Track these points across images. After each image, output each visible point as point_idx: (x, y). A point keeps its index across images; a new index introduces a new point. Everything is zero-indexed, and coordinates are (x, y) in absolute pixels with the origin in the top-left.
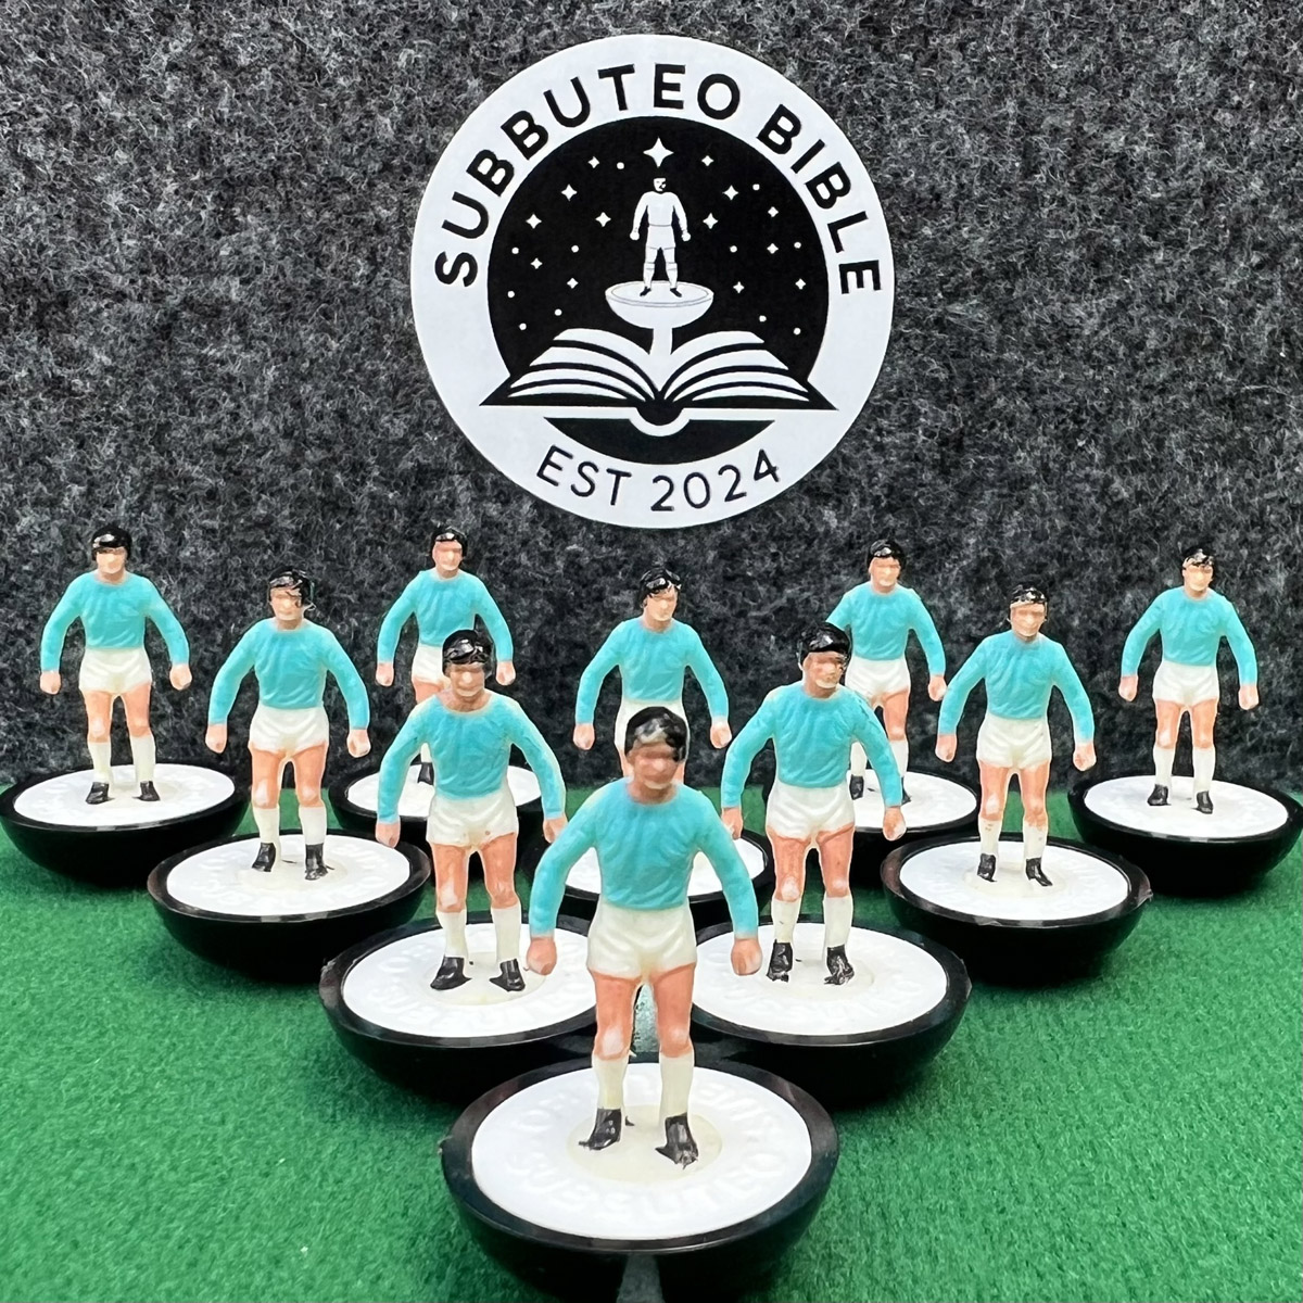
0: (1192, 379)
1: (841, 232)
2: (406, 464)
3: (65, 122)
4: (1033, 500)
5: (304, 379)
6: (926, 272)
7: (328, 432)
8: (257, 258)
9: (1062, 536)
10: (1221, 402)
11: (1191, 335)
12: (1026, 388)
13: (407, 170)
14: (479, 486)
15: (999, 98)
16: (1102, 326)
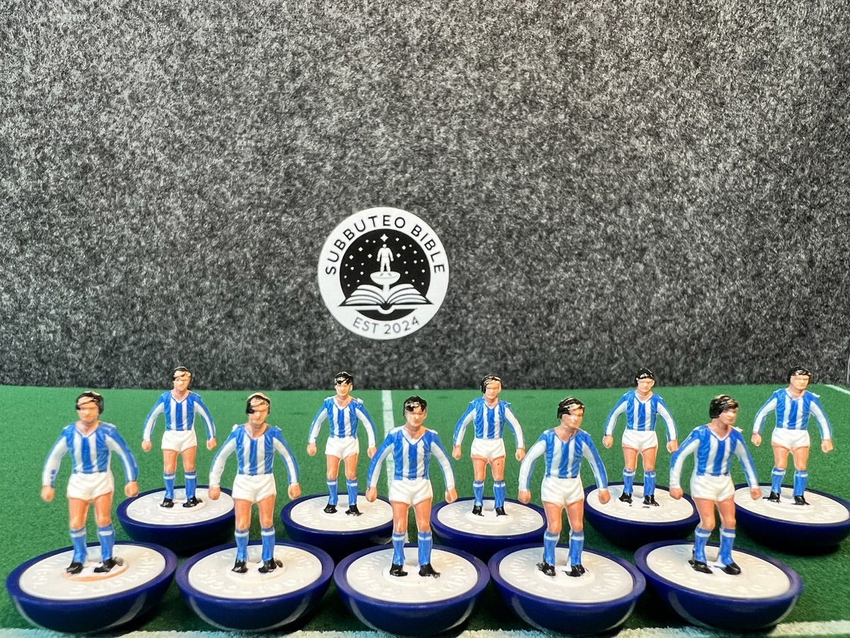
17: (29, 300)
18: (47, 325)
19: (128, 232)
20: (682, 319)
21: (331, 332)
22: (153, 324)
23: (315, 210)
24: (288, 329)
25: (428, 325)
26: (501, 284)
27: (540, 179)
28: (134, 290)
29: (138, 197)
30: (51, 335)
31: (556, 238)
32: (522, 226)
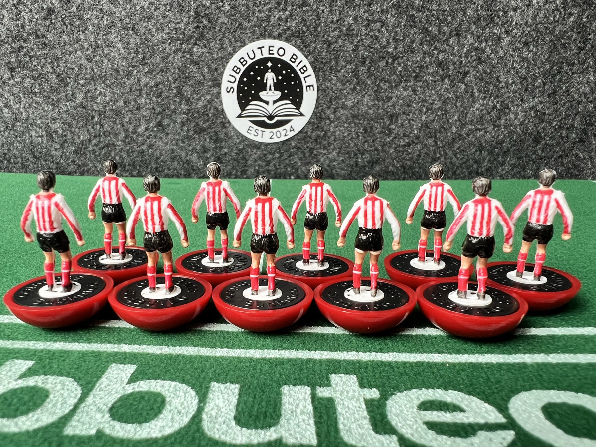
17: (22, 113)
18: (36, 132)
19: (84, 61)
20: (490, 128)
21: (232, 136)
22: (107, 131)
23: (218, 42)
24: (201, 135)
25: (301, 132)
26: (356, 101)
27: (389, 16)
28: (93, 106)
29: (88, 33)
30: (40, 138)
31: (399, 64)
32: (374, 54)
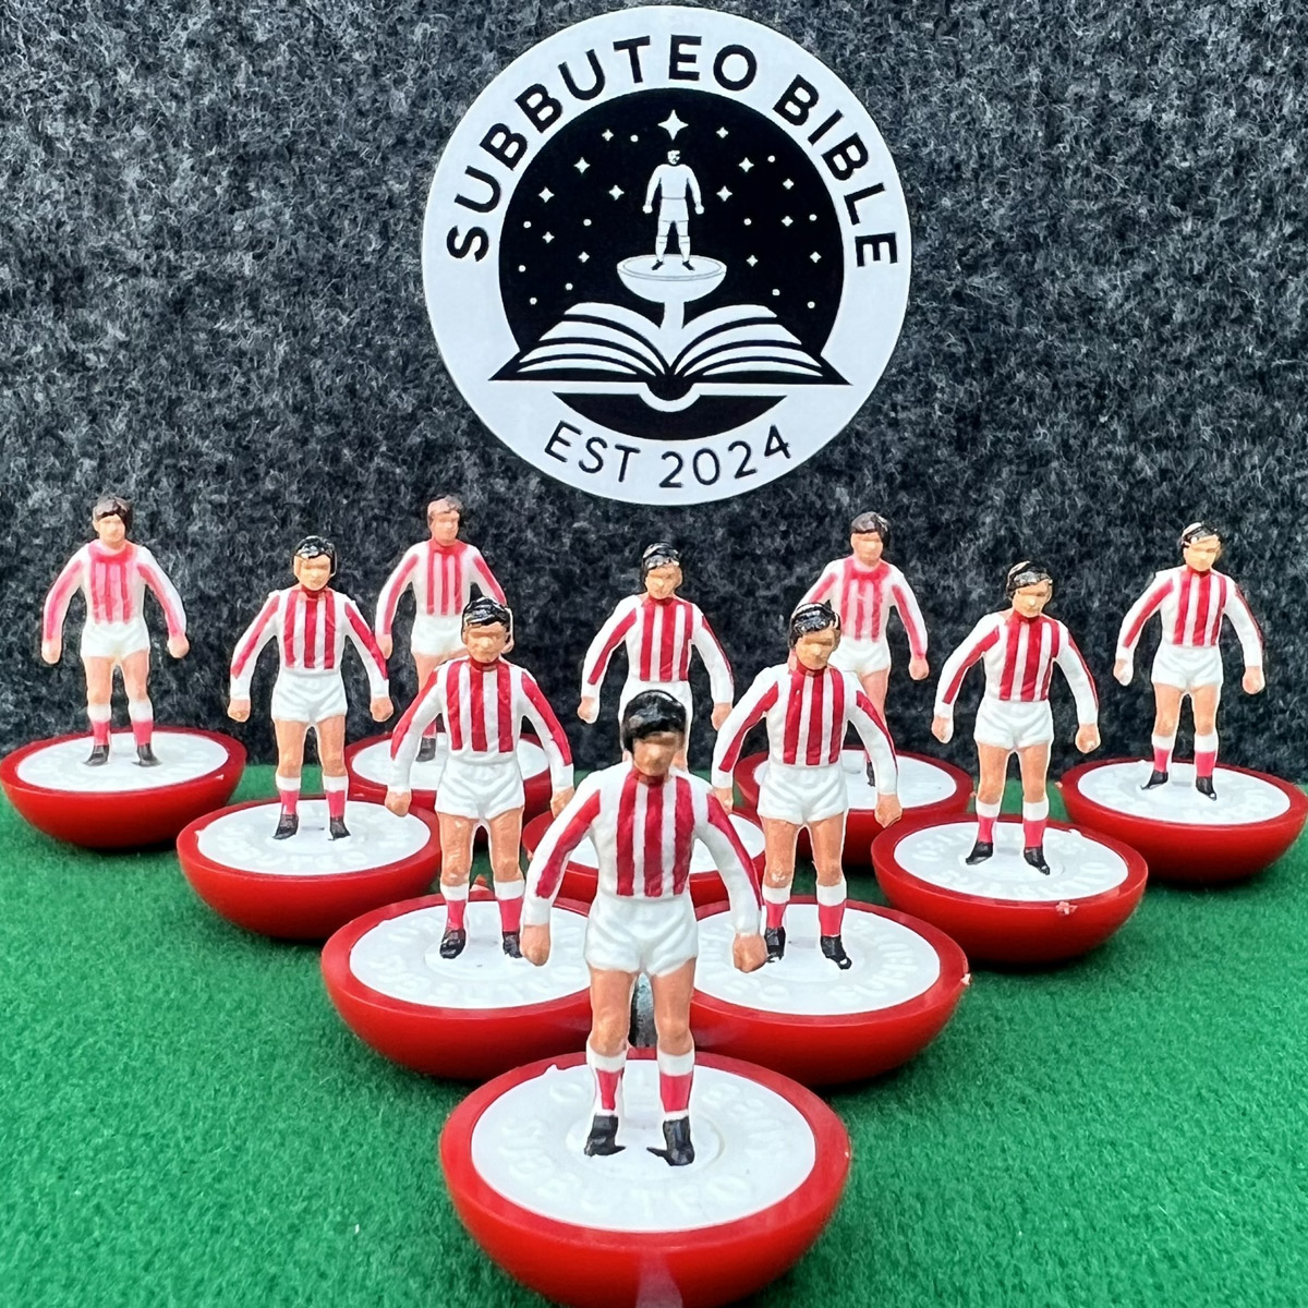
0: (1219, 353)
1: (858, 204)
2: (415, 440)
3: (86, 99)
4: (1053, 477)
5: (314, 354)
6: (944, 244)
7: (337, 407)
8: (270, 233)
9: (1084, 514)
10: (1249, 378)
11: (1220, 308)
12: (1046, 362)
13: (420, 144)
14: (486, 461)
15: (1021, 67)
16: (1127, 298)
